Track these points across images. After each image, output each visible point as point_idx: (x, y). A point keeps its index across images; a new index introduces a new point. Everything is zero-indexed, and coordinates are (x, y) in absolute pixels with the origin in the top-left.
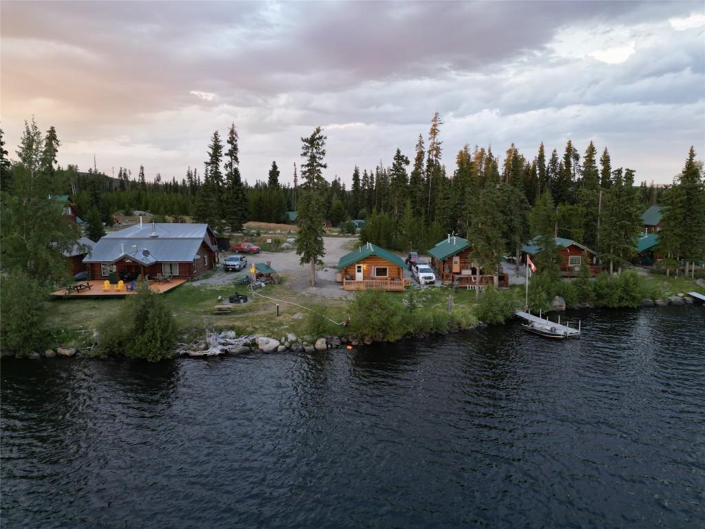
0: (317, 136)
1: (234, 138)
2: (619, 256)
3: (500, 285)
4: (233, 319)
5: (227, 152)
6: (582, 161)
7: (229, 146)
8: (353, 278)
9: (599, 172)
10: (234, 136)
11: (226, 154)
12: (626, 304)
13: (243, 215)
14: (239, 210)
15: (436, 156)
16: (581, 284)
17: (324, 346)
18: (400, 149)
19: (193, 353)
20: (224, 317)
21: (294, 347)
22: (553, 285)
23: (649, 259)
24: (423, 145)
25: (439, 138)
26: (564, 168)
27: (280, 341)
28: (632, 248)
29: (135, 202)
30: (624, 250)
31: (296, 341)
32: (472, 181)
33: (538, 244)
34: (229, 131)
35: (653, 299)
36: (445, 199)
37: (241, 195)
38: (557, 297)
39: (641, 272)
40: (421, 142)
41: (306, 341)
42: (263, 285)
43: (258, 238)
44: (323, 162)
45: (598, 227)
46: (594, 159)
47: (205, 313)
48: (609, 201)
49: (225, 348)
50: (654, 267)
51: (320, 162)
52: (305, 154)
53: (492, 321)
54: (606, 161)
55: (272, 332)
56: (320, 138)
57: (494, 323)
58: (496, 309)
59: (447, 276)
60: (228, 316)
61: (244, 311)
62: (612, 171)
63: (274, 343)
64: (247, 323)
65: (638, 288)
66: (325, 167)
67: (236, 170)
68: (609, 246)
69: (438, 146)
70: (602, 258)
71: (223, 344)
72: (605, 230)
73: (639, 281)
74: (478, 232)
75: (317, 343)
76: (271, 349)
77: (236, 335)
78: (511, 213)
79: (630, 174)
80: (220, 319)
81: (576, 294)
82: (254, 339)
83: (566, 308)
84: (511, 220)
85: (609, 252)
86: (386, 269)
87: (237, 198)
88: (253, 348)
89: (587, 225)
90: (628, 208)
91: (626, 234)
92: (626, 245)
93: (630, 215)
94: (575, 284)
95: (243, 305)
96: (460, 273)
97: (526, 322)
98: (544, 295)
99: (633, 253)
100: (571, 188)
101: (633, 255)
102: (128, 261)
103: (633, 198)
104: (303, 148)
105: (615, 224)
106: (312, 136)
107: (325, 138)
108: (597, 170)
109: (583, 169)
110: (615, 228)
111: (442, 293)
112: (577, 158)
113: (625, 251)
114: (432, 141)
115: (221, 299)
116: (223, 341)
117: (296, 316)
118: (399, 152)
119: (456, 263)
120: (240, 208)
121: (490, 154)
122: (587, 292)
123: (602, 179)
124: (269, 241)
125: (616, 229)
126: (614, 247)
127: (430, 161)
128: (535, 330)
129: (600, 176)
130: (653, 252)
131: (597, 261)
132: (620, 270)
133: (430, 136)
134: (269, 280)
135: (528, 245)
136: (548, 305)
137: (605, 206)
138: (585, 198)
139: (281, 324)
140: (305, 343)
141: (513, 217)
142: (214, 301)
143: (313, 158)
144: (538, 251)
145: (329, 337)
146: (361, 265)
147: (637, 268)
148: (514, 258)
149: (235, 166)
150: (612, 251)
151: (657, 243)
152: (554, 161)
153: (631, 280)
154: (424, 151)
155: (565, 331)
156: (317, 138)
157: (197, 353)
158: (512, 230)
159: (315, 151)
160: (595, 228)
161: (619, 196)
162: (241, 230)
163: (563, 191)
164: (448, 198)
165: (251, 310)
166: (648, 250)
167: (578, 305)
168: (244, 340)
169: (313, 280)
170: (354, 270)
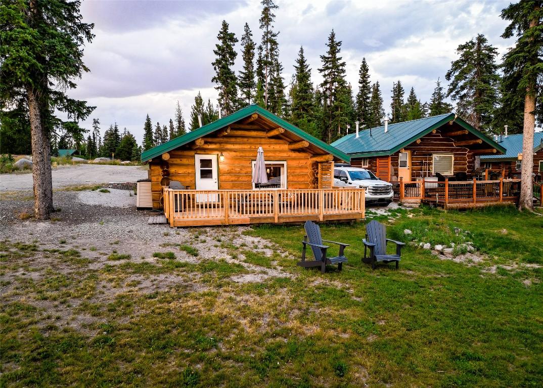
25: (274, 27)
69: (273, 38)
119: (403, 164)
133: (261, 22)
146: (212, 157)
169: (38, 192)
170: (190, 171)
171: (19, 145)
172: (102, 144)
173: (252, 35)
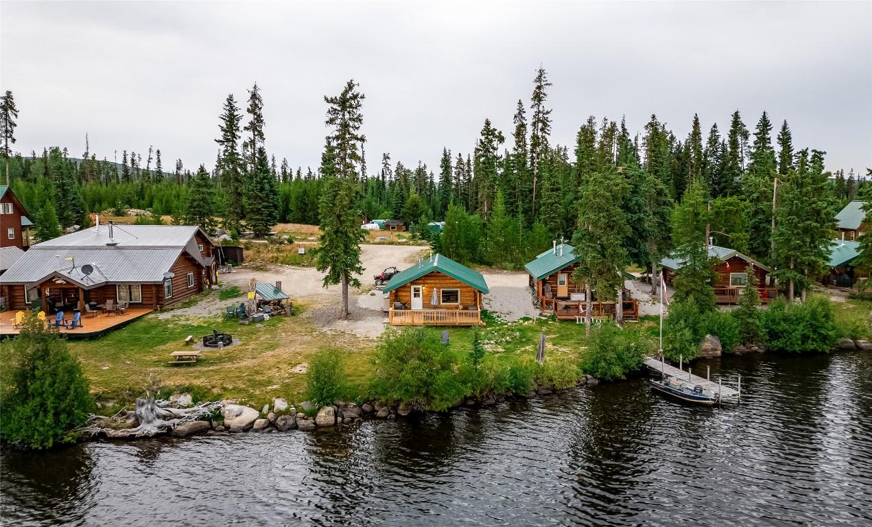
0: (349, 95)
1: (256, 105)
2: (802, 273)
3: (626, 317)
4: (197, 374)
5: (247, 125)
6: (752, 139)
7: (251, 117)
8: (406, 306)
9: (777, 155)
10: (257, 102)
11: (246, 128)
12: (812, 347)
13: (270, 215)
14: (264, 207)
15: (542, 130)
16: (745, 317)
17: (331, 419)
18: (490, 120)
19: (112, 433)
20: (182, 370)
21: (280, 423)
22: (703, 317)
23: (847, 277)
24: (524, 115)
25: (546, 105)
26: (729, 149)
27: (261, 411)
28: (821, 261)
29: (136, 198)
30: (809, 265)
31: (287, 412)
32: (592, 164)
33: (682, 256)
34: (250, 95)
35: (854, 338)
36: (552, 190)
37: (267, 186)
38: (708, 336)
39: (836, 297)
40: (521, 112)
41: (302, 411)
42: (267, 317)
43: (289, 247)
44: (359, 133)
45: (773, 231)
46: (768, 136)
47: (156, 363)
48: (787, 193)
49: (167, 423)
50: (855, 291)
51: (356, 132)
52: (331, 121)
53: (605, 374)
54: (785, 139)
55: (251, 397)
56: (355, 97)
57: (608, 378)
58: (611, 355)
59: (548, 303)
60: (192, 369)
61: (220, 360)
62: (794, 153)
63: (249, 414)
64: (216, 380)
65: (830, 323)
66: (362, 139)
67: (261, 151)
68: (788, 258)
69: (545, 116)
70: (778, 276)
71: (165, 418)
72: (781, 234)
73: (832, 312)
74: (587, 237)
75: (319, 414)
76: (243, 425)
77: (193, 401)
78: (639, 209)
79: (818, 156)
80: (176, 374)
81: (737, 331)
82: (219, 409)
83: (723, 353)
84: (640, 220)
85: (789, 267)
86: (457, 292)
87: (262, 189)
88: (215, 423)
89: (756, 228)
90: (814, 203)
91: (813, 241)
92: (813, 258)
93: (818, 212)
94: (736, 315)
95: (222, 350)
96: (568, 298)
97: (659, 376)
98: (688, 334)
99: (824, 269)
100: (738, 178)
101: (823, 272)
102: (59, 282)
103: (822, 188)
104: (329, 112)
105: (796, 227)
106: (343, 95)
107: (362, 97)
108: (773, 152)
109: (753, 151)
110: (795, 232)
111: (538, 328)
112: (745, 135)
113: (812, 265)
114: (535, 109)
115: (191, 340)
116: (163, 412)
117: (297, 369)
118: (488, 123)
119: (562, 283)
120: (265, 204)
121: (624, 130)
122: (754, 328)
123: (781, 164)
124: (302, 251)
125: (798, 234)
126: (795, 260)
127: (535, 137)
128: (670, 390)
129: (778, 160)
130: (852, 268)
131: (772, 281)
132: (804, 294)
133: (532, 103)
134: (278, 309)
135: (669, 256)
136: (693, 348)
137: (781, 200)
138: (753, 189)
139: (270, 382)
140: (301, 414)
141: (642, 215)
142: (181, 343)
143: (345, 126)
144: (681, 266)
145: (342, 403)
146: (420, 287)
147: (829, 291)
148: (651, 275)
149: (259, 145)
150: (792, 267)
151: (858, 254)
152: (713, 140)
153: (820, 309)
154: (525, 122)
155: (717, 391)
156: (351, 98)
157: (119, 433)
158: (641, 234)
159: (347, 116)
160: (768, 231)
161: (801, 185)
162: (267, 235)
163: (726, 182)
164: (558, 189)
165: (231, 359)
166: (845, 265)
167: (742, 347)
168: (201, 409)
169: (344, 309)
170: (408, 294)
171: (311, 210)
172: (393, 180)
173: (525, 112)
